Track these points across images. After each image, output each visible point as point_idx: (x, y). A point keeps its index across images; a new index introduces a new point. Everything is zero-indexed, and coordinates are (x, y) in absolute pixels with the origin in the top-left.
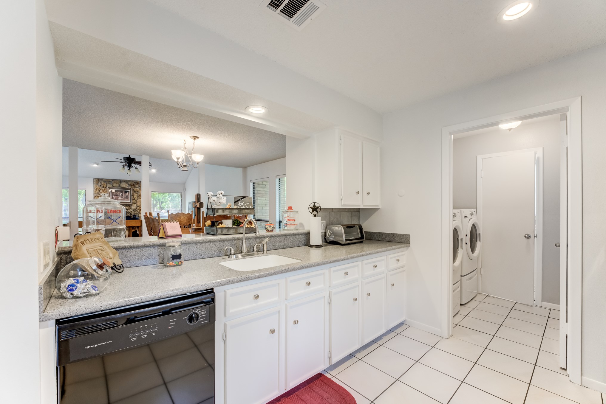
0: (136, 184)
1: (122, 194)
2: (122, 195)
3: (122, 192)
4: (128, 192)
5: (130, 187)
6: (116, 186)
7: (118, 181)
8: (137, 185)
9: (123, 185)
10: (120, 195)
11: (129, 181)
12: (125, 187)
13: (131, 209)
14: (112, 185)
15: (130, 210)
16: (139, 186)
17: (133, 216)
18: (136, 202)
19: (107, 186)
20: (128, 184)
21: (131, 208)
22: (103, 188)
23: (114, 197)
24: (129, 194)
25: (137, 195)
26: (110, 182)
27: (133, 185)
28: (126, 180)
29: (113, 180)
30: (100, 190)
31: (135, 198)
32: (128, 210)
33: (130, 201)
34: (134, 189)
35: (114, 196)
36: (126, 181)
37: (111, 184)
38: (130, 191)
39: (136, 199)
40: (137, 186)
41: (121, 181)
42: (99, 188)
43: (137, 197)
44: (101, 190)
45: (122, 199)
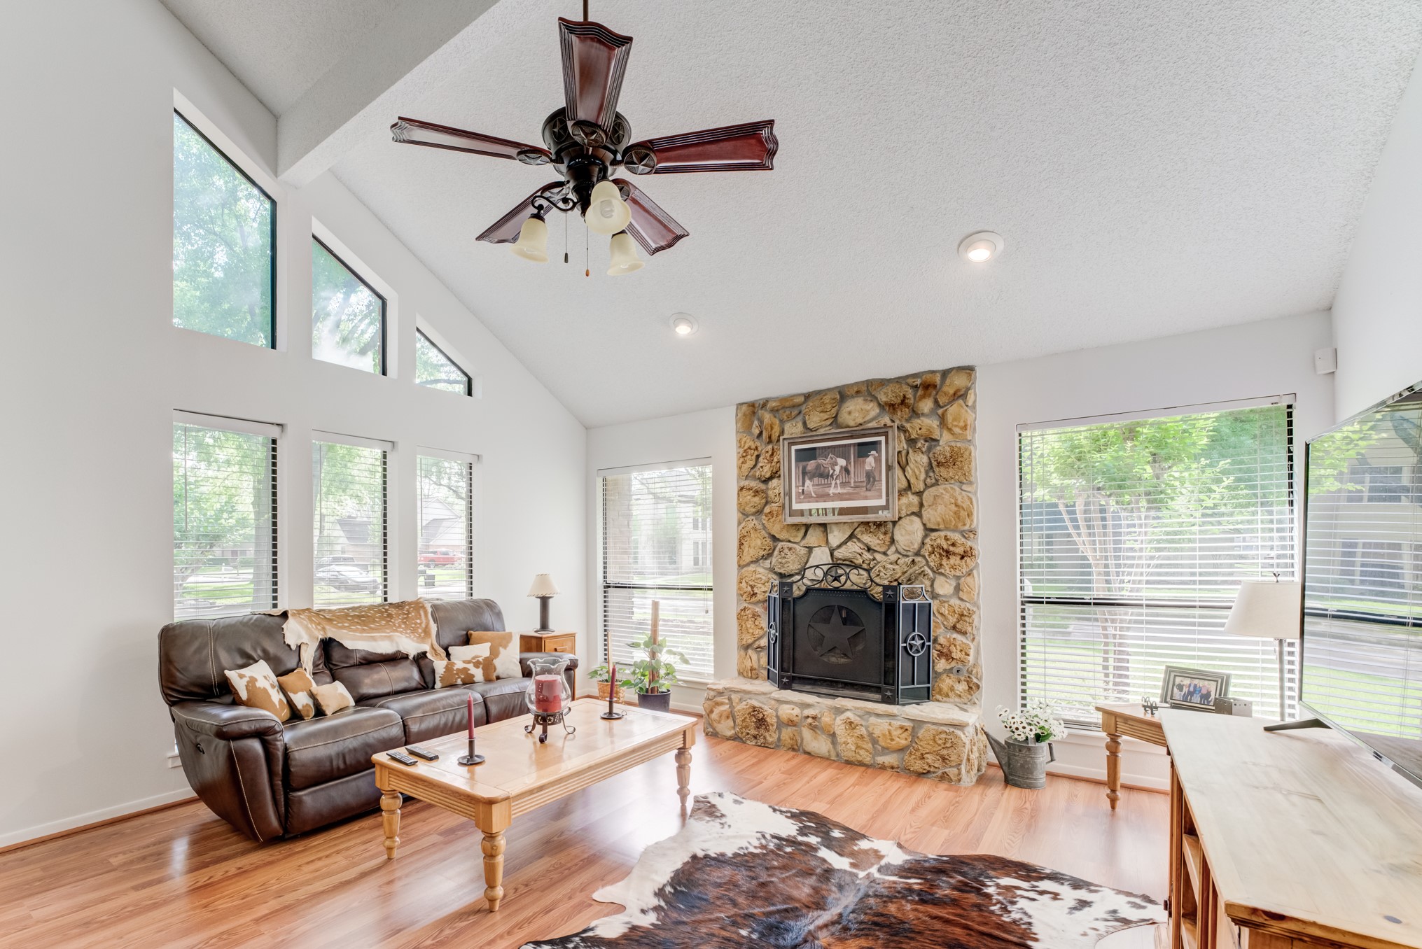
0: (920, 392)
1: (842, 462)
2: (847, 470)
3: (842, 452)
4: (875, 445)
5: (886, 420)
6: (821, 427)
7: (827, 399)
8: (923, 397)
9: (850, 413)
10: (837, 469)
11: (883, 383)
12: (860, 420)
13: (893, 549)
14: (805, 423)
15: (885, 554)
16: (936, 402)
17: (886, 588)
18: (921, 505)
19: (782, 432)
20: (879, 405)
21: (893, 541)
22: (770, 447)
23: (808, 482)
24: (878, 460)
25: (925, 459)
26: (795, 412)
27: (903, 402)
28: (869, 383)
29: (808, 397)
30: (758, 457)
31: (912, 480)
32: (879, 557)
33: (882, 502)
34: (908, 426)
35: (811, 479)
36: (868, 389)
37: (800, 418)
38: (882, 439)
39: (921, 487)
40: (926, 405)
41: (843, 394)
42: (753, 447)
43: (923, 476)
44: (761, 459)
45: (847, 490)
